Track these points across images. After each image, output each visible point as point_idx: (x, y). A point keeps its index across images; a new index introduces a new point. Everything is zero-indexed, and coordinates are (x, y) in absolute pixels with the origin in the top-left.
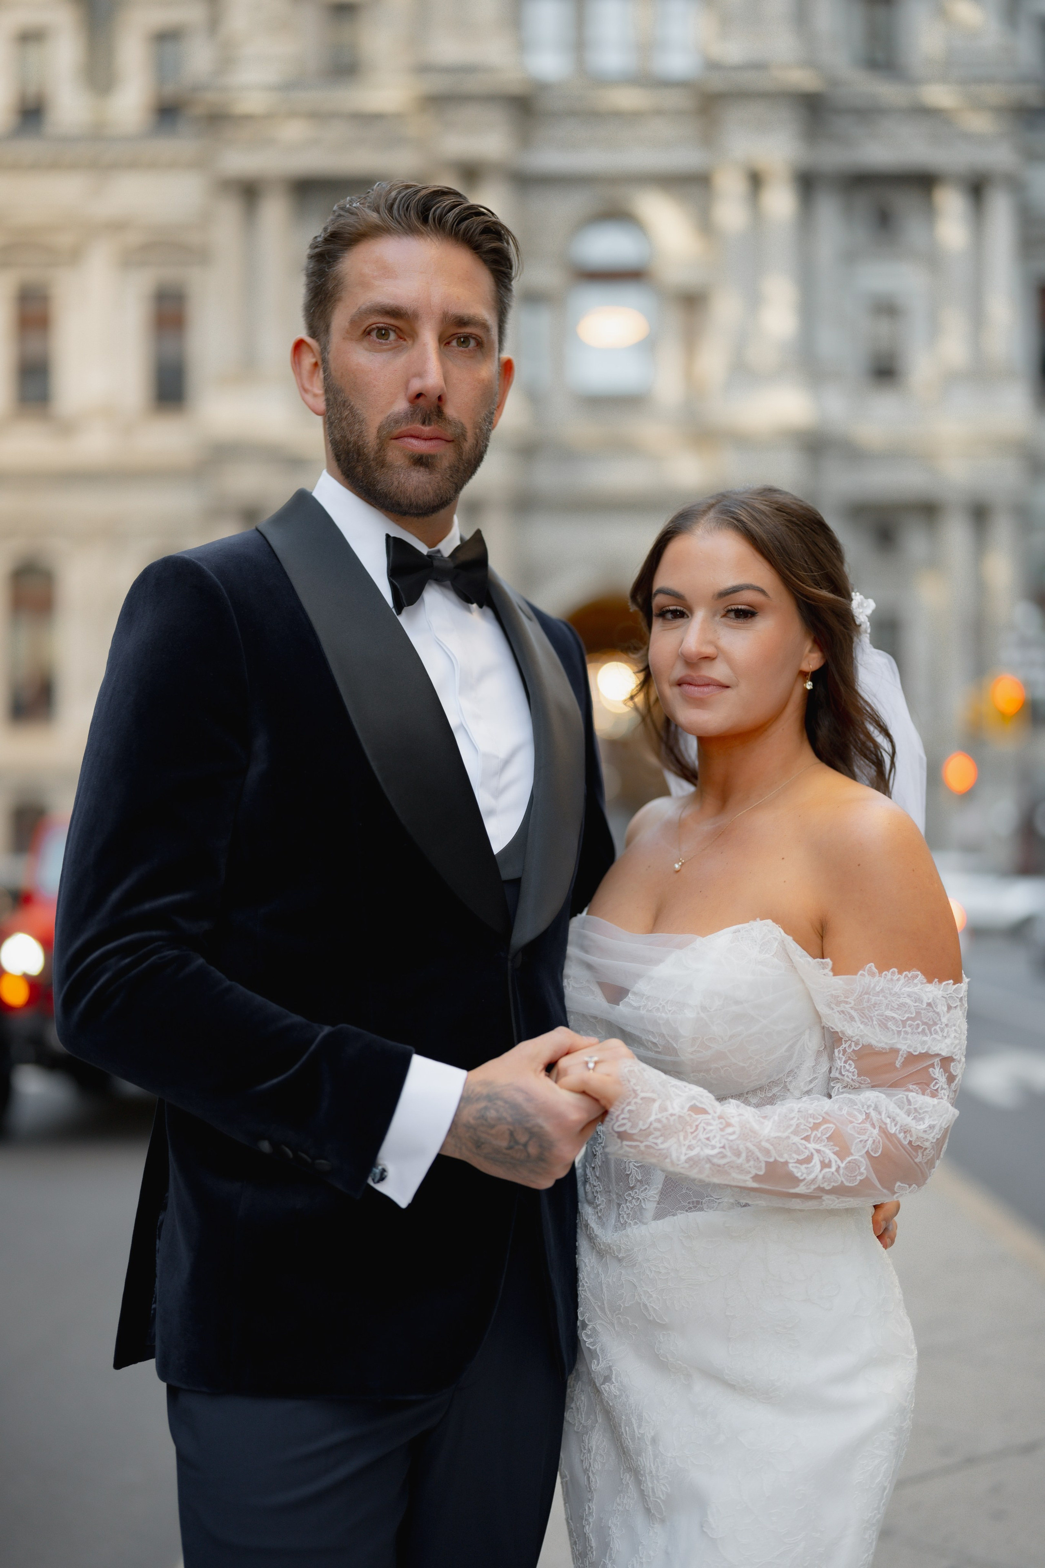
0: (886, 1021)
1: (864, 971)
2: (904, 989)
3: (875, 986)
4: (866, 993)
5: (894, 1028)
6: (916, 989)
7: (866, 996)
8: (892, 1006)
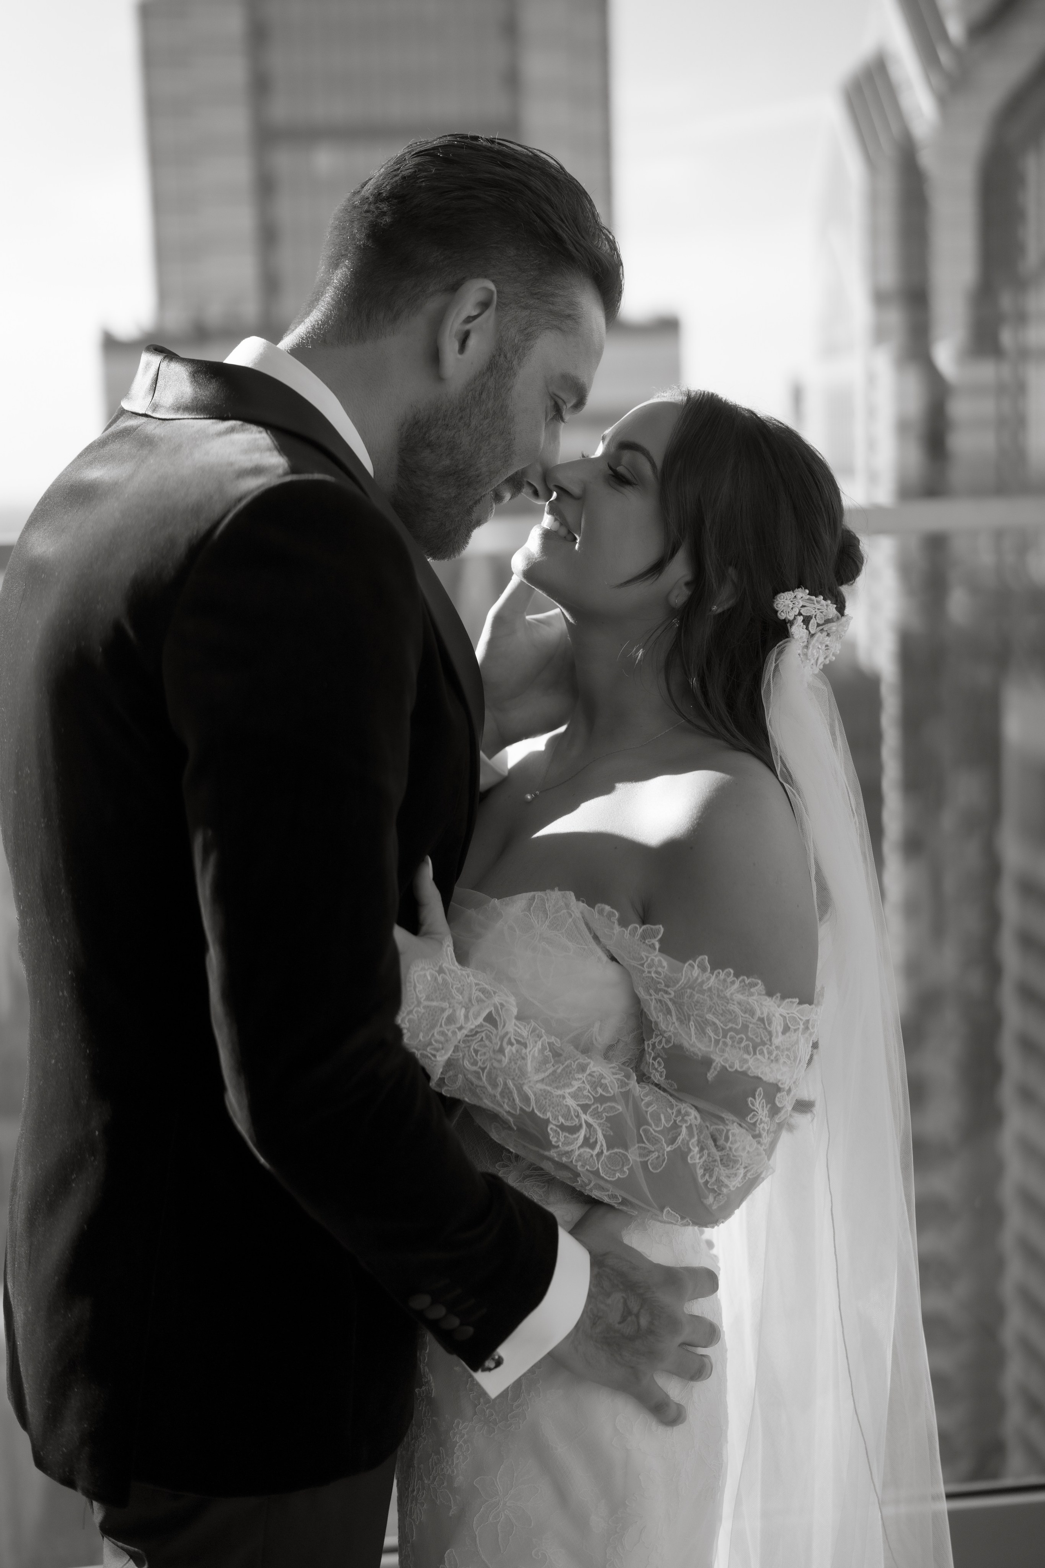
1: (695, 961)
3: (703, 982)
4: (692, 988)
5: (713, 1035)
6: (751, 999)
7: (689, 991)
8: (715, 1009)
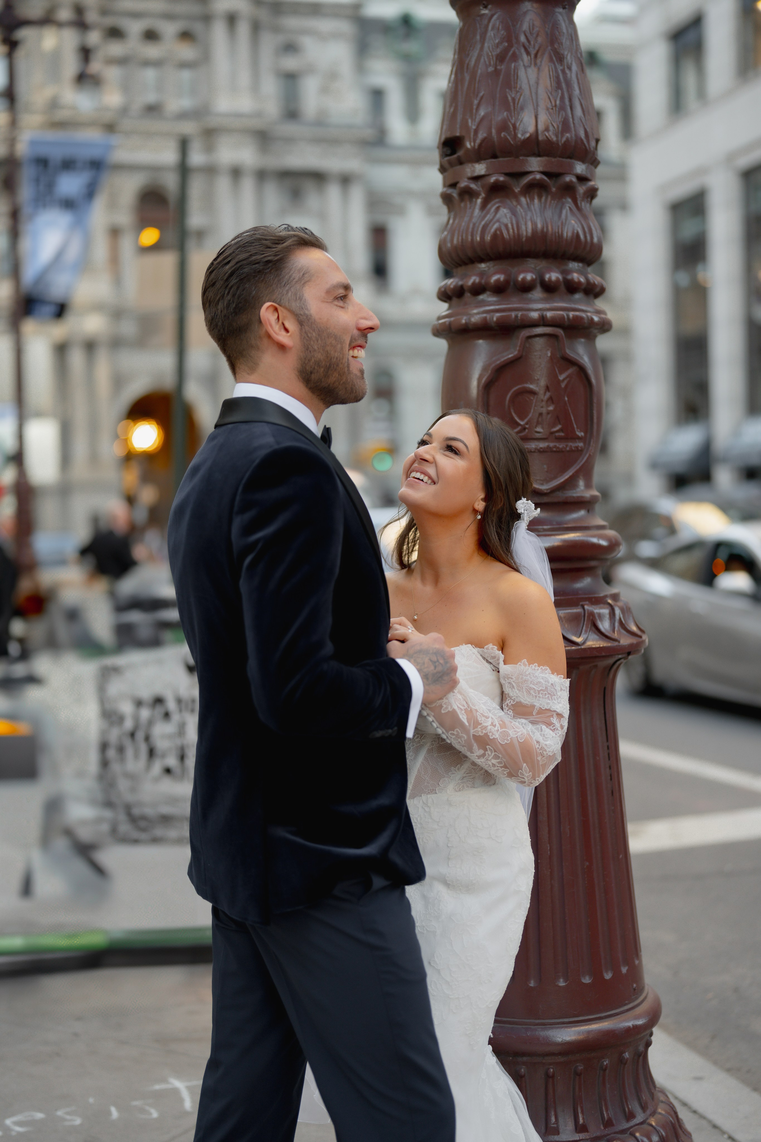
0: (530, 689)
1: (521, 663)
2: (540, 675)
3: (526, 671)
4: (521, 675)
5: (534, 694)
6: (547, 676)
7: (521, 676)
8: (533, 682)
